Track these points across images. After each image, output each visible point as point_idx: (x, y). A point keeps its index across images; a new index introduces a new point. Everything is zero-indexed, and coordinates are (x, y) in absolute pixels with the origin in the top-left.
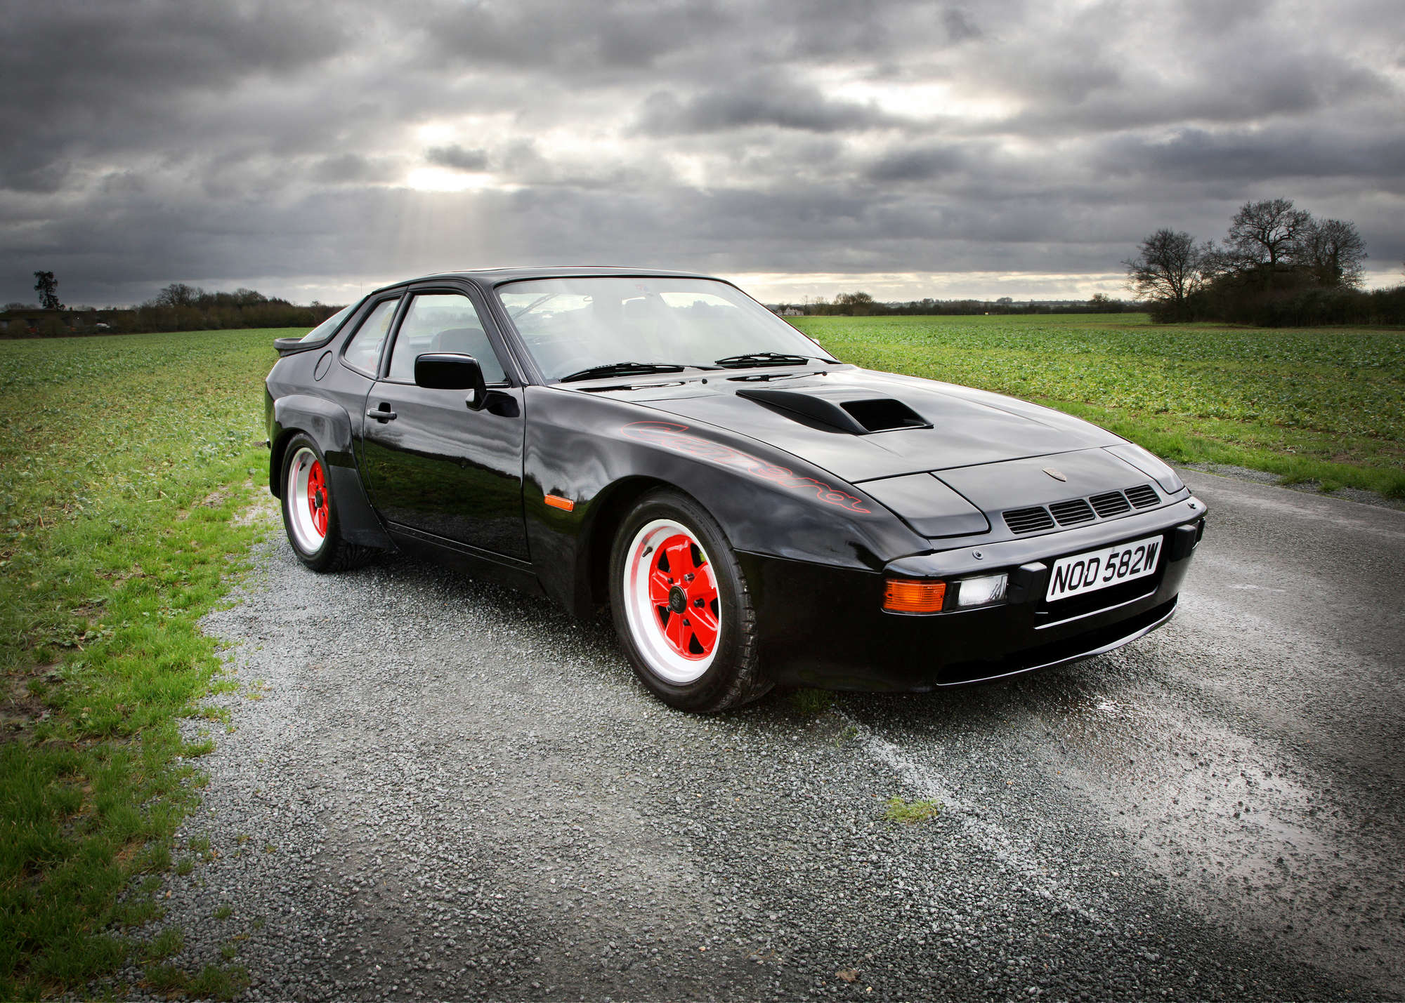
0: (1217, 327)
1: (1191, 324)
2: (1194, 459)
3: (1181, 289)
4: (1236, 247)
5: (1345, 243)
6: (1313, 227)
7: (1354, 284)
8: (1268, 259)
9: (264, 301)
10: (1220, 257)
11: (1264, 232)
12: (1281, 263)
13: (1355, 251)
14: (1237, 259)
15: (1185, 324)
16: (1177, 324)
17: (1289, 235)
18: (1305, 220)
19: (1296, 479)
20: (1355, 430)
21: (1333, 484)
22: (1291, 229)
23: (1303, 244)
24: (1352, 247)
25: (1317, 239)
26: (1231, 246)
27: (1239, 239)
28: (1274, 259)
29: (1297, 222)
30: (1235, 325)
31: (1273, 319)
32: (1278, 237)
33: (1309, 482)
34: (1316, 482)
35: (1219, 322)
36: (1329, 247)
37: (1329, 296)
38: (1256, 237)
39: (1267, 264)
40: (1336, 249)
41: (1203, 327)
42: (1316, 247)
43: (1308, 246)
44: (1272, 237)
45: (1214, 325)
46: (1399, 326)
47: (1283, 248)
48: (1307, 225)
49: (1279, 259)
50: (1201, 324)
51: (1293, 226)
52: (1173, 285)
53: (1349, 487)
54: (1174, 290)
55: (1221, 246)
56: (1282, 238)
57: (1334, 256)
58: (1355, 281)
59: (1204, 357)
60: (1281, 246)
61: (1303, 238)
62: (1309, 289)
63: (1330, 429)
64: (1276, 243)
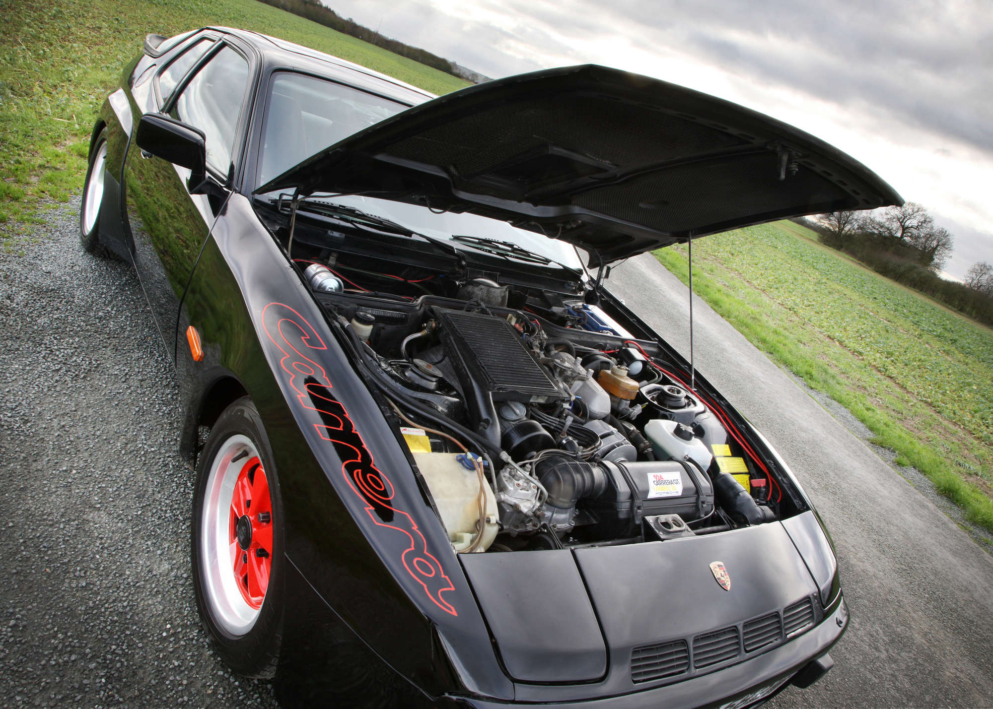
0: (852, 261)
1: (838, 252)
2: (819, 387)
3: (843, 229)
4: (884, 220)
5: (943, 245)
6: (932, 228)
7: (937, 270)
8: (899, 235)
9: (321, 6)
10: (873, 221)
11: (904, 219)
12: (904, 240)
13: (947, 251)
14: (882, 227)
15: (835, 250)
16: (831, 248)
17: (917, 227)
18: (930, 222)
19: (882, 443)
20: (918, 393)
21: (905, 460)
22: (920, 224)
23: (922, 235)
24: (947, 249)
25: (930, 235)
26: (882, 218)
27: (889, 216)
28: (902, 236)
29: (925, 221)
30: (862, 263)
31: (884, 270)
32: (910, 225)
33: (889, 449)
34: (894, 451)
35: (854, 258)
36: (935, 243)
37: (921, 272)
38: (899, 219)
39: (897, 237)
40: (937, 246)
41: (844, 257)
42: (927, 240)
43: (923, 237)
44: (907, 224)
45: (851, 258)
46: (950, 307)
47: (910, 232)
48: (929, 225)
49: (905, 238)
50: (844, 254)
51: (922, 223)
52: (839, 225)
53: (914, 467)
54: (839, 228)
55: (877, 216)
56: (912, 227)
57: (935, 249)
58: (938, 268)
59: (840, 282)
60: (910, 231)
61: (923, 232)
62: (912, 263)
63: (904, 386)
64: (907, 228)
